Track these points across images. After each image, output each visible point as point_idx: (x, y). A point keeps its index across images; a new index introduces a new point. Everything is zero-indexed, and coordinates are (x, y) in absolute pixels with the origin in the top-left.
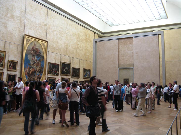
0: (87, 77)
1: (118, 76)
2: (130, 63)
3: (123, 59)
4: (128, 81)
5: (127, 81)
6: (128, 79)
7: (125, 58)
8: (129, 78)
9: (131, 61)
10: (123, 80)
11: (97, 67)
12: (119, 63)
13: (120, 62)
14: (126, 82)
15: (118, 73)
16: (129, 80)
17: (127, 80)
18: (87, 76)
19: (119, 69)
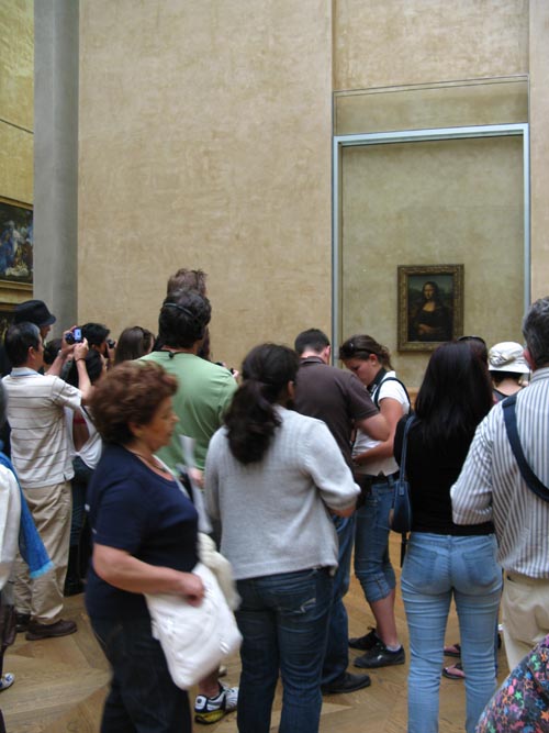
0: (12, 278)
1: (323, 238)
2: (485, 69)
3: (391, 33)
4: (451, 297)
5: (438, 296)
6: (454, 273)
7: (409, 12)
8: (466, 260)
9: (498, 53)
10: (393, 280)
11: (81, 138)
12: (336, 82)
13: (352, 67)
14: (429, 308)
15: (324, 194)
16: (471, 281)
17: (445, 286)
18: (11, 264)
19: (342, 146)
